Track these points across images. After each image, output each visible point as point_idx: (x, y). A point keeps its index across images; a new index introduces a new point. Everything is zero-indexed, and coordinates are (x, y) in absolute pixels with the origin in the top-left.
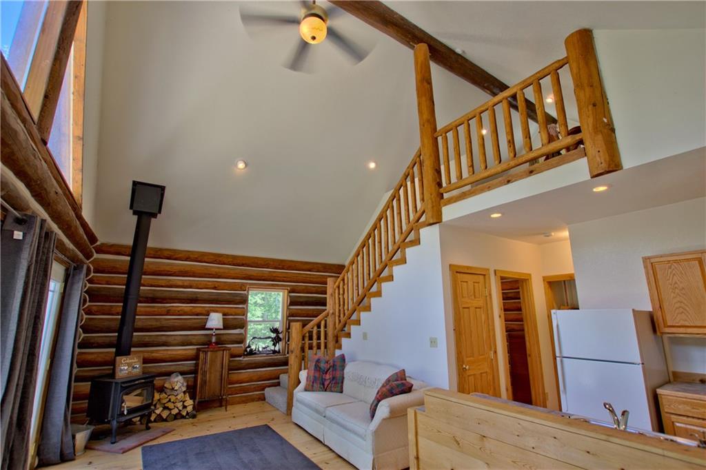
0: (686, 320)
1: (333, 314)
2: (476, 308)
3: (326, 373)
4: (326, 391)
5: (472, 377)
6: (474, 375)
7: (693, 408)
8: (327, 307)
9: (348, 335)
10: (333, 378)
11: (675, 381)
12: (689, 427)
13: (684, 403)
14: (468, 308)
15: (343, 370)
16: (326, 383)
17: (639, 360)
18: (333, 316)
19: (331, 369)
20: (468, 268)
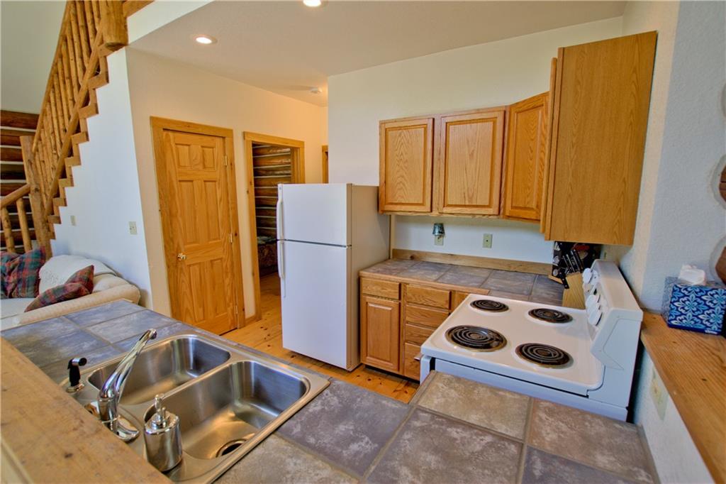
0: (402, 197)
1: (37, 190)
2: (205, 181)
3: (9, 273)
4: (11, 297)
5: (197, 268)
6: (200, 263)
7: (383, 289)
8: (27, 181)
9: (58, 221)
10: (19, 281)
11: (393, 258)
12: (377, 306)
13: (377, 284)
14: (192, 181)
15: (39, 268)
16: (9, 289)
17: (344, 242)
18: (37, 193)
19: (16, 269)
20: (189, 125)
